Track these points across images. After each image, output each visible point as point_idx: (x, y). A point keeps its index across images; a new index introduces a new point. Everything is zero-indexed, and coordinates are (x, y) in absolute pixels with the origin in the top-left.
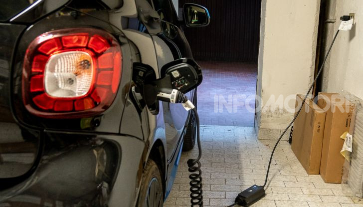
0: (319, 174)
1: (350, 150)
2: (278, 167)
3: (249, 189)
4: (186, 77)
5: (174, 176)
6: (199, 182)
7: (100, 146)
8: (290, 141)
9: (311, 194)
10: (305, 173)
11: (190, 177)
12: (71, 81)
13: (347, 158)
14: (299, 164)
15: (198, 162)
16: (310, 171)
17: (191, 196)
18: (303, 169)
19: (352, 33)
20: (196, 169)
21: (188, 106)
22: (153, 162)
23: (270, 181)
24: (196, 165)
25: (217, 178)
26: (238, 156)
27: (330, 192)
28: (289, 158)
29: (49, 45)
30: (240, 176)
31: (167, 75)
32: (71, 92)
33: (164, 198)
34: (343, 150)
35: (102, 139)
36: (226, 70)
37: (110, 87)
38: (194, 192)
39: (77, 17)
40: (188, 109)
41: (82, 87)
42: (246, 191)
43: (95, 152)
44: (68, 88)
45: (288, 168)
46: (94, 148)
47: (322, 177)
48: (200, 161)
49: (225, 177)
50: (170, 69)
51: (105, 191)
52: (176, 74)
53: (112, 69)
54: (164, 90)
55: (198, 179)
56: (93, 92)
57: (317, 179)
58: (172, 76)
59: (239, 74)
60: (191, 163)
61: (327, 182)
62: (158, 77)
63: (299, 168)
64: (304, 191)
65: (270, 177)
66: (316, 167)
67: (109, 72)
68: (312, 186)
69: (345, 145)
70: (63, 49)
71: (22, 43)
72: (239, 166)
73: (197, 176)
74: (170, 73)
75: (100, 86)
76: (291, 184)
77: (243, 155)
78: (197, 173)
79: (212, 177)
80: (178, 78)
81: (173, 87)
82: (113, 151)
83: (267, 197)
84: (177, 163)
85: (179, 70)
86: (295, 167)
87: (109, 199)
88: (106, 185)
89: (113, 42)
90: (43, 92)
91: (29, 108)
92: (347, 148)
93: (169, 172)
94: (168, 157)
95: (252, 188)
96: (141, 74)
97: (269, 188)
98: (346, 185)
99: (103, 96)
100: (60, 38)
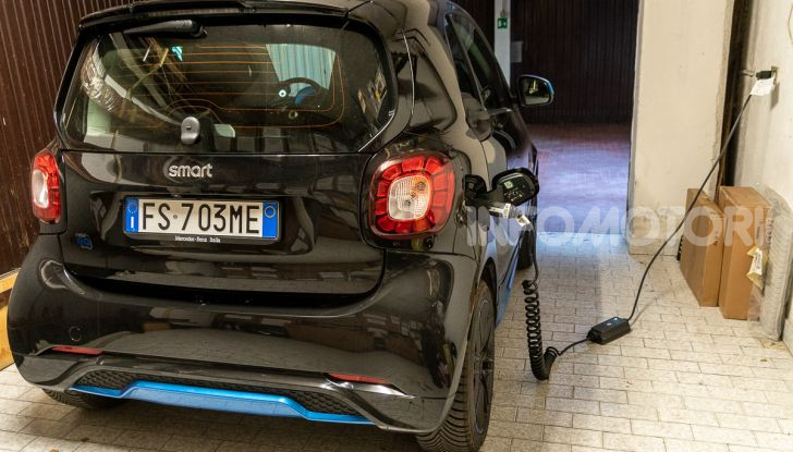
0: (718, 305)
1: (760, 272)
2: (655, 295)
3: (607, 322)
4: (520, 188)
5: (506, 301)
6: (535, 307)
7: (434, 267)
8: (678, 258)
9: (699, 333)
10: (696, 304)
11: (526, 301)
12: (408, 203)
13: (758, 283)
14: (689, 292)
15: (534, 283)
16: (703, 302)
17: (528, 329)
18: (693, 298)
19: (775, 96)
20: (532, 292)
21: (523, 221)
22: (484, 283)
23: (640, 314)
24: (533, 287)
25: (564, 307)
26: (596, 277)
27: (730, 331)
28: (674, 282)
29: (392, 170)
30: (597, 305)
31: (499, 186)
32: (408, 214)
33: (495, 324)
34: (750, 272)
35: (435, 260)
36: (587, 140)
37: (444, 208)
38: (530, 325)
39: (415, 145)
40: (522, 224)
41: (419, 208)
42: (603, 324)
43: (429, 273)
44: (406, 209)
45: (670, 296)
46: (428, 269)
47: (722, 311)
48: (537, 282)
49: (576, 306)
50: (503, 179)
51: (440, 310)
52: (509, 185)
53: (446, 190)
54: (497, 204)
55: (535, 304)
56: (430, 213)
57: (714, 313)
58: (504, 187)
59: (609, 145)
60: (526, 284)
61: (728, 317)
62: (489, 189)
63: (687, 296)
64: (690, 328)
65: (639, 308)
66: (712, 295)
67: (444, 193)
68: (703, 322)
69: (753, 265)
70: (402, 174)
71: (368, 171)
72: (597, 292)
73: (533, 299)
74: (503, 184)
75: (436, 207)
76: (670, 318)
77: (604, 277)
78: (534, 296)
79: (558, 305)
80: (511, 189)
81: (506, 200)
82: (446, 272)
83: (632, 334)
84: (510, 286)
85: (512, 180)
86: (680, 295)
87: (444, 318)
88: (440, 304)
89: (445, 160)
90: (387, 214)
91: (375, 230)
92: (756, 269)
93: (501, 294)
94: (500, 277)
95: (611, 320)
96: (471, 186)
97: (638, 322)
98: (756, 322)
99: (438, 217)
100: (400, 164)
